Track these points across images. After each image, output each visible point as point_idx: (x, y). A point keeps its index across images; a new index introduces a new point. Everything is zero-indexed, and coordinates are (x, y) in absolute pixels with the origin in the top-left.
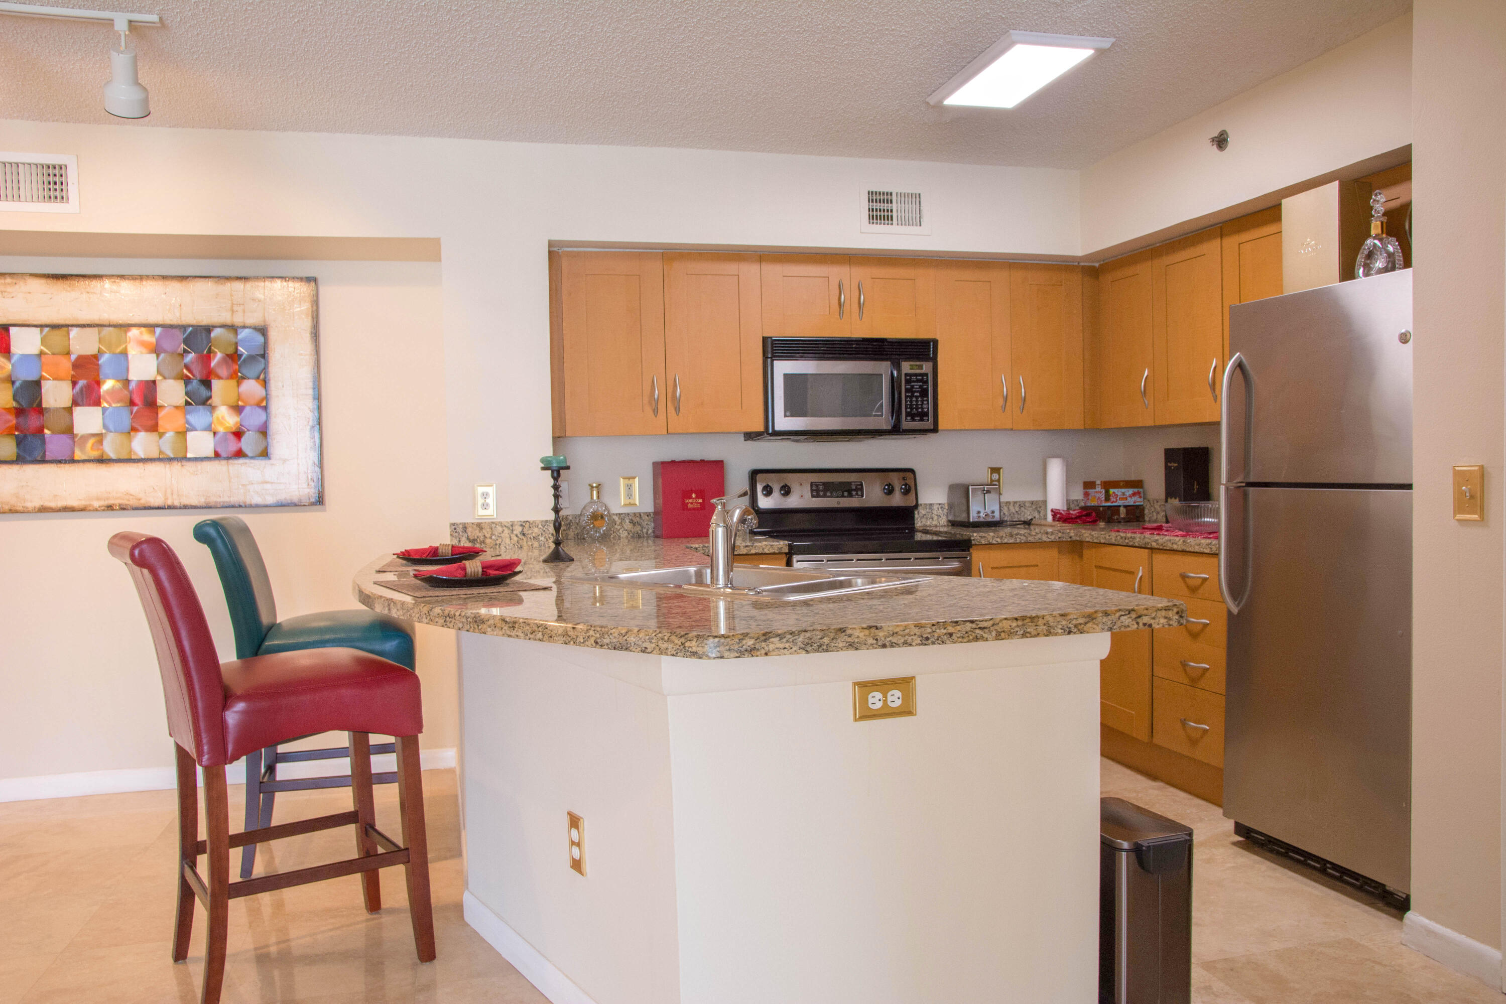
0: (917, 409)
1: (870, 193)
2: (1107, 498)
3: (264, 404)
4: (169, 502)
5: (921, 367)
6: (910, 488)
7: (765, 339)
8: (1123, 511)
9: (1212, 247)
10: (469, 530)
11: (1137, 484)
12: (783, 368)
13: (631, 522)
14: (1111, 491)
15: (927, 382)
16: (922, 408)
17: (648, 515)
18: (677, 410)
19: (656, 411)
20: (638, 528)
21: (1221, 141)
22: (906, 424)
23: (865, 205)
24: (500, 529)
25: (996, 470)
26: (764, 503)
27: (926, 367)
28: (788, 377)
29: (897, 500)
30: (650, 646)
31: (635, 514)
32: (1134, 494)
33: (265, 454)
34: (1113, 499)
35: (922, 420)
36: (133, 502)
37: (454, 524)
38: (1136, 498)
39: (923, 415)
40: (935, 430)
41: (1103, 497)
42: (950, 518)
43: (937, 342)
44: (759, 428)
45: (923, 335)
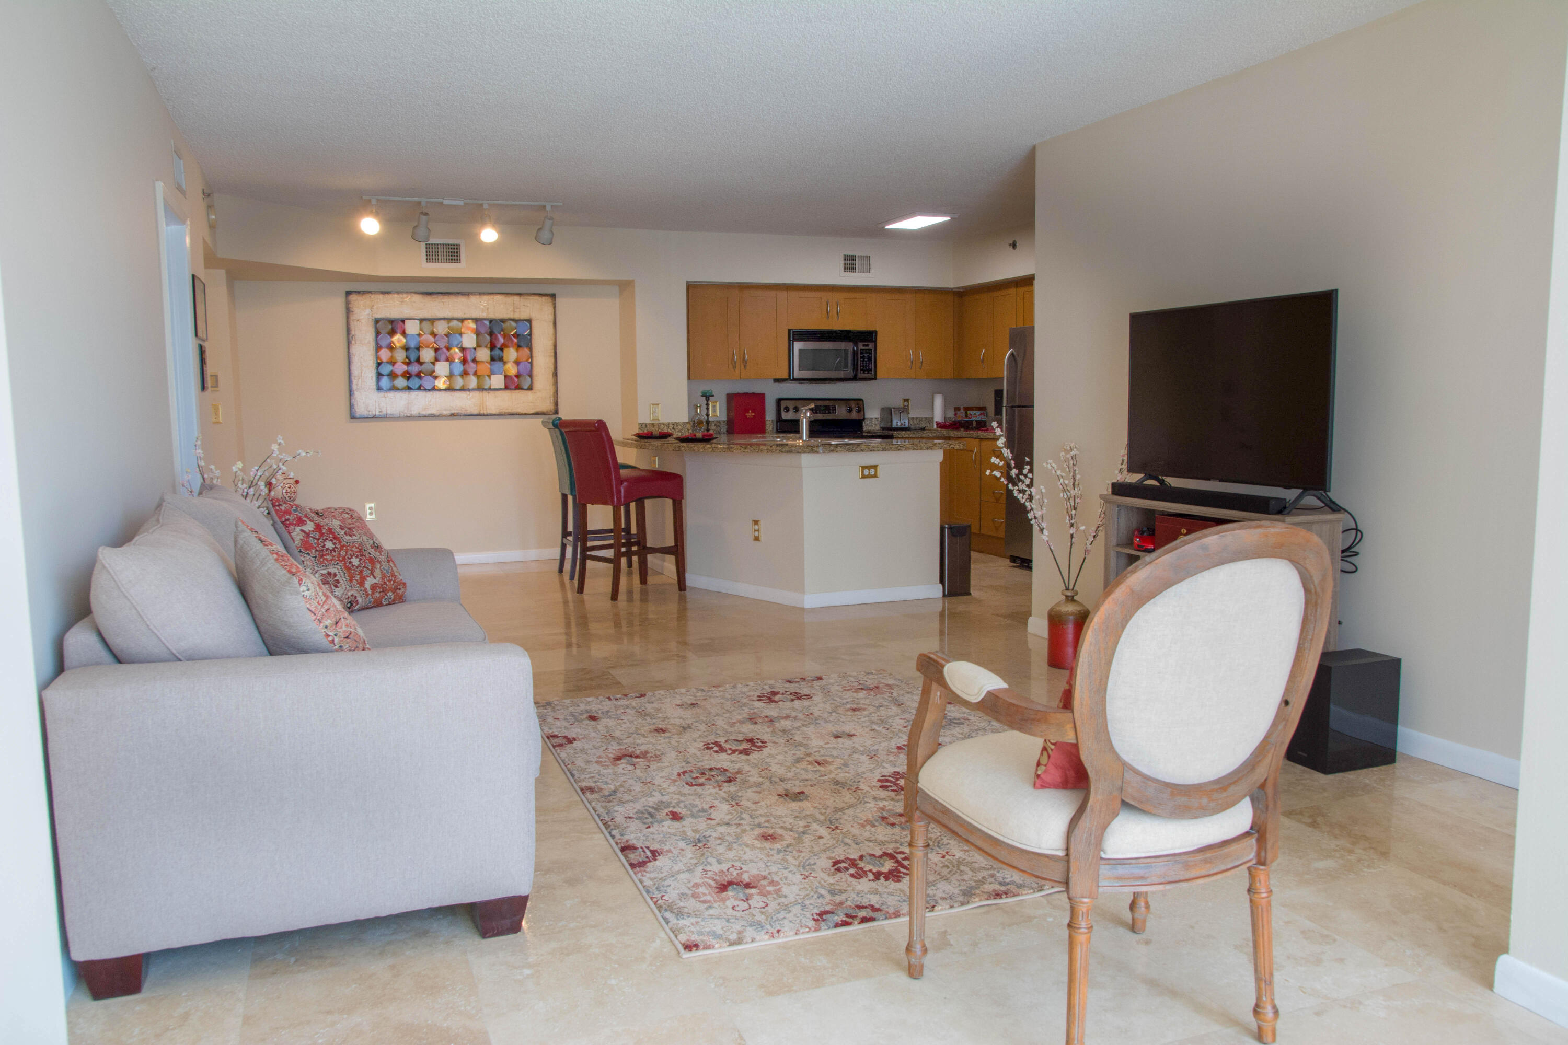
0: (866, 367)
1: (845, 256)
2: (966, 416)
3: (530, 360)
4: (482, 412)
5: (868, 345)
6: (861, 410)
7: (789, 331)
8: (974, 423)
9: (1012, 291)
10: (648, 426)
11: (982, 409)
12: (797, 346)
13: (715, 425)
14: (968, 412)
15: (871, 354)
16: (869, 367)
17: (724, 421)
18: (745, 367)
19: (734, 368)
20: (718, 429)
21: (1014, 245)
22: (860, 375)
23: (842, 262)
24: (662, 426)
25: (906, 400)
26: (785, 416)
27: (871, 346)
28: (800, 350)
29: (854, 415)
30: (800, 451)
31: (717, 421)
32: (981, 414)
33: (530, 388)
34: (969, 417)
35: (868, 373)
36: (463, 412)
37: (641, 424)
38: (982, 416)
39: (869, 371)
40: (875, 378)
41: (964, 415)
42: (882, 426)
43: (876, 332)
44: (787, 377)
45: (870, 328)
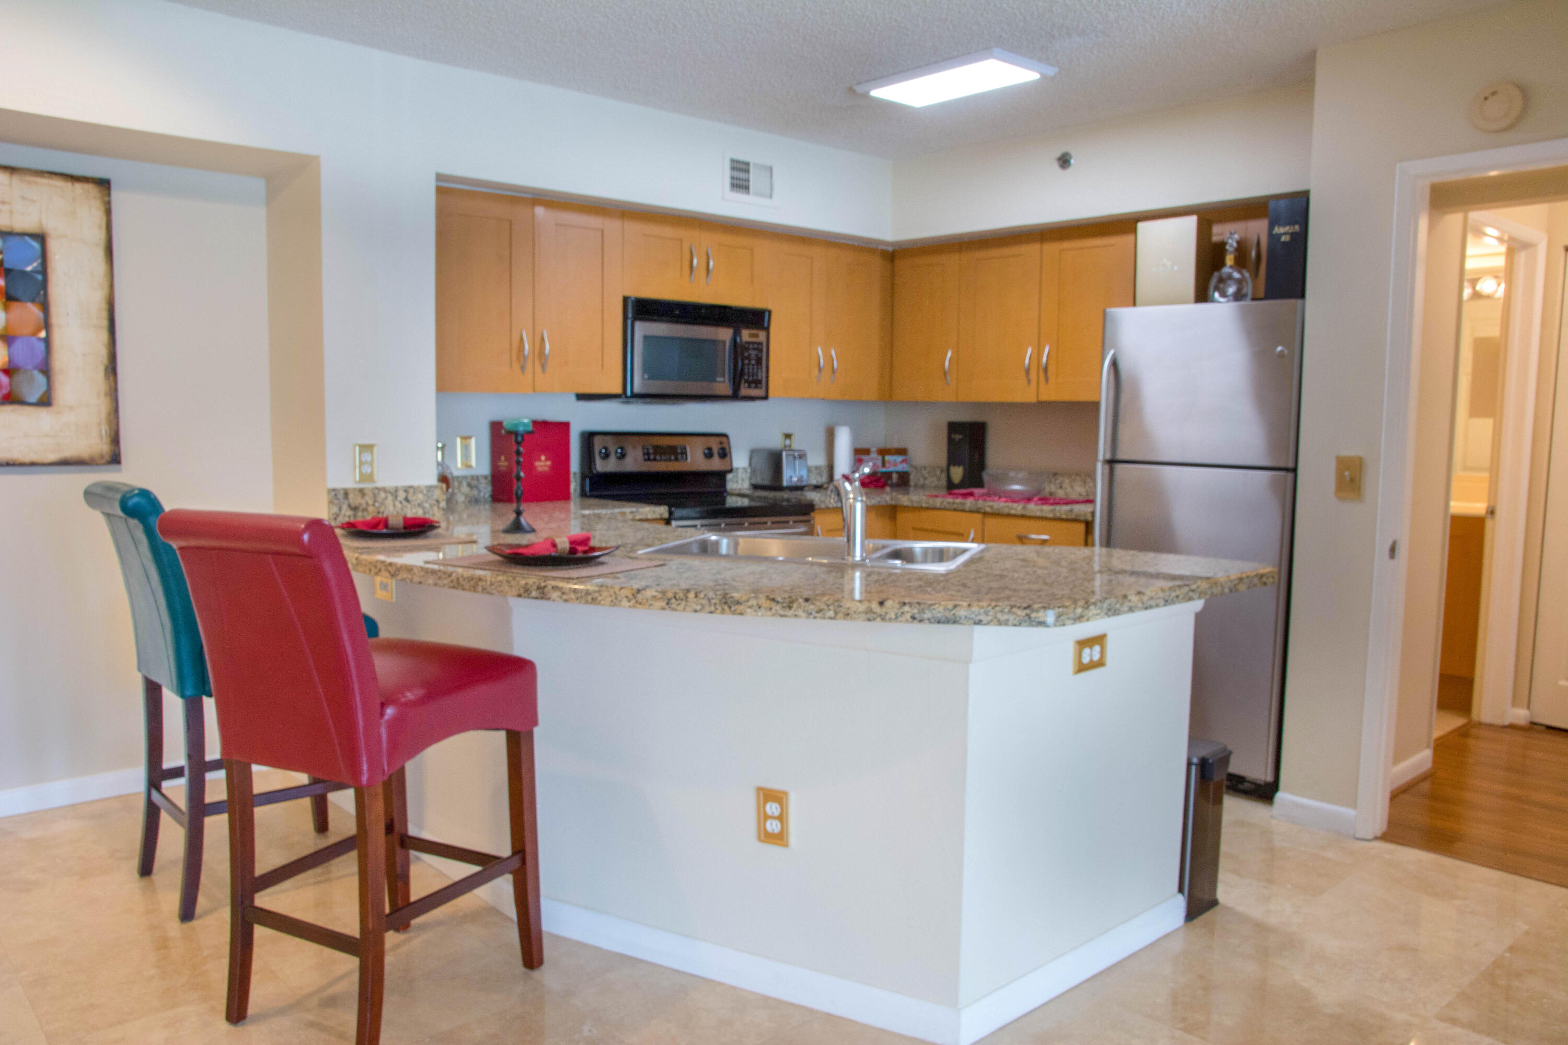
0: (753, 376)
1: (733, 161)
2: (884, 465)
3: (44, 334)
5: (757, 336)
6: (724, 454)
7: (626, 299)
8: (895, 476)
9: (1033, 249)
10: (351, 496)
11: (902, 452)
12: (642, 329)
13: (469, 485)
14: (887, 458)
15: (761, 351)
16: (757, 375)
17: (485, 477)
18: (543, 367)
19: (523, 368)
20: (475, 492)
21: (1064, 161)
22: (744, 391)
23: (728, 173)
24: (383, 495)
25: (788, 436)
26: (601, 466)
27: (762, 336)
28: (646, 338)
29: (716, 464)
31: (472, 477)
32: (903, 461)
33: (46, 401)
34: (887, 465)
35: (756, 387)
37: (334, 490)
38: (904, 465)
39: (757, 383)
40: (765, 398)
41: (879, 463)
42: (754, 482)
43: (770, 312)
44: (618, 390)
45: (758, 304)
